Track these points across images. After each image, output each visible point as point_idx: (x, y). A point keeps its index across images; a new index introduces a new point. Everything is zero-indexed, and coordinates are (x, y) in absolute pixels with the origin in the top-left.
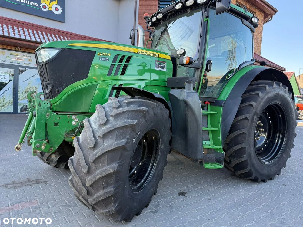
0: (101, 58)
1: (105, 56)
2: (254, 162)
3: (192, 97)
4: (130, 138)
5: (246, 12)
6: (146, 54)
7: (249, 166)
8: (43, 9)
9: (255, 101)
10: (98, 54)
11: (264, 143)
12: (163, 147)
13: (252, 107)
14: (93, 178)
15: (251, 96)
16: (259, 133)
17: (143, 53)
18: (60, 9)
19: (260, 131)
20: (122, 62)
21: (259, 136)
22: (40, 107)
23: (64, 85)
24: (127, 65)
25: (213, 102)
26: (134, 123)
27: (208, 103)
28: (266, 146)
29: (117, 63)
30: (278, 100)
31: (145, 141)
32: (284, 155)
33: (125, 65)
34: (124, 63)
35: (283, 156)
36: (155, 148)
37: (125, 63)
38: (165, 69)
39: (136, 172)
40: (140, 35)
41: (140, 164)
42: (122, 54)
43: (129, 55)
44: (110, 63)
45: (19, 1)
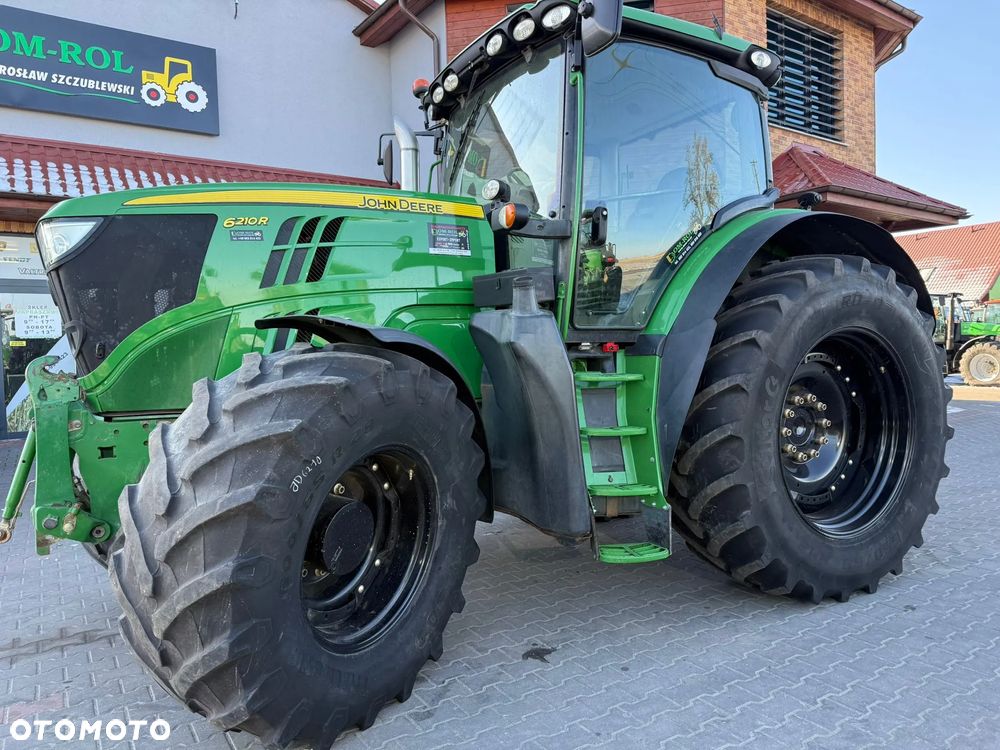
0: (235, 235)
1: (248, 228)
2: (787, 534)
3: (535, 333)
4: (278, 478)
5: (721, 39)
6: (392, 207)
7: (767, 547)
8: (148, 101)
9: (767, 329)
10: (225, 223)
11: (836, 468)
12: (450, 502)
13: (756, 350)
14: (167, 610)
15: (755, 310)
16: (815, 435)
17: (382, 206)
18: (202, 95)
19: (819, 427)
20: (309, 241)
21: (816, 445)
22: (44, 403)
23: (122, 328)
24: (329, 249)
25: (632, 344)
26: (288, 430)
27: (615, 347)
28: (843, 476)
29: (293, 245)
30: (861, 319)
31: (386, 486)
32: (908, 504)
33: (320, 250)
34: (316, 243)
35: (906, 509)
36: (422, 505)
37: (322, 240)
38: (466, 249)
39: (361, 588)
40: (407, 149)
41: (377, 562)
42: (309, 215)
43: (332, 215)
44: (269, 246)
45: (75, 84)
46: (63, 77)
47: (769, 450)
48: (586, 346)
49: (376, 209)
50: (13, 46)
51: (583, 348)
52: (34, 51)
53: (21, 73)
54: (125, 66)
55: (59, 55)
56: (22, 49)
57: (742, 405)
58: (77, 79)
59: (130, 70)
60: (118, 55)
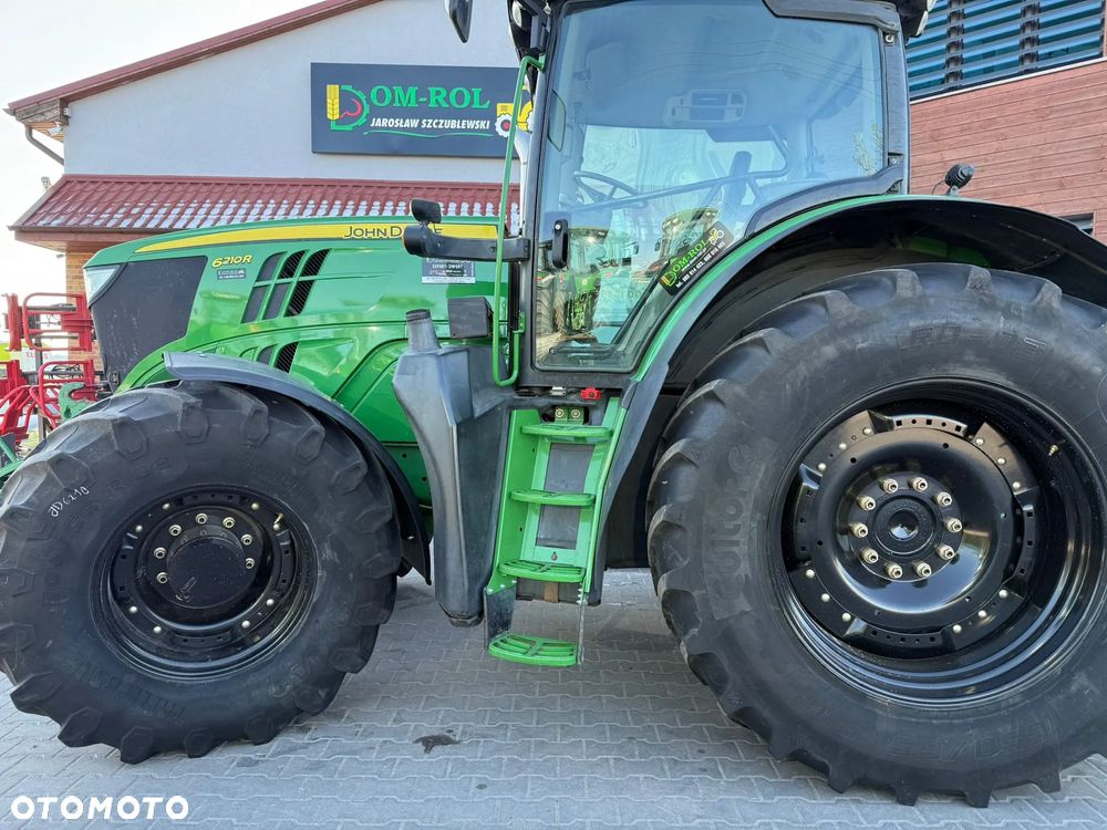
0: (221, 274)
1: (235, 267)
4: (38, 502)
6: (381, 235)
10: (214, 262)
11: (968, 596)
12: (328, 553)
17: (370, 235)
20: (291, 275)
23: (131, 360)
24: (311, 283)
27: (596, 394)
28: (982, 614)
29: (273, 280)
31: (276, 527)
33: (300, 284)
34: (297, 277)
37: (302, 275)
38: (469, 275)
39: (246, 623)
41: (270, 602)
42: (292, 250)
43: (313, 249)
44: (250, 282)
45: (440, 126)
46: (430, 121)
47: (735, 549)
48: (557, 390)
49: (363, 239)
50: (393, 101)
51: (555, 393)
52: (409, 102)
53: (398, 123)
54: (482, 101)
55: (429, 100)
56: (400, 102)
57: (686, 483)
58: (442, 121)
59: (486, 106)
60: (477, 91)
